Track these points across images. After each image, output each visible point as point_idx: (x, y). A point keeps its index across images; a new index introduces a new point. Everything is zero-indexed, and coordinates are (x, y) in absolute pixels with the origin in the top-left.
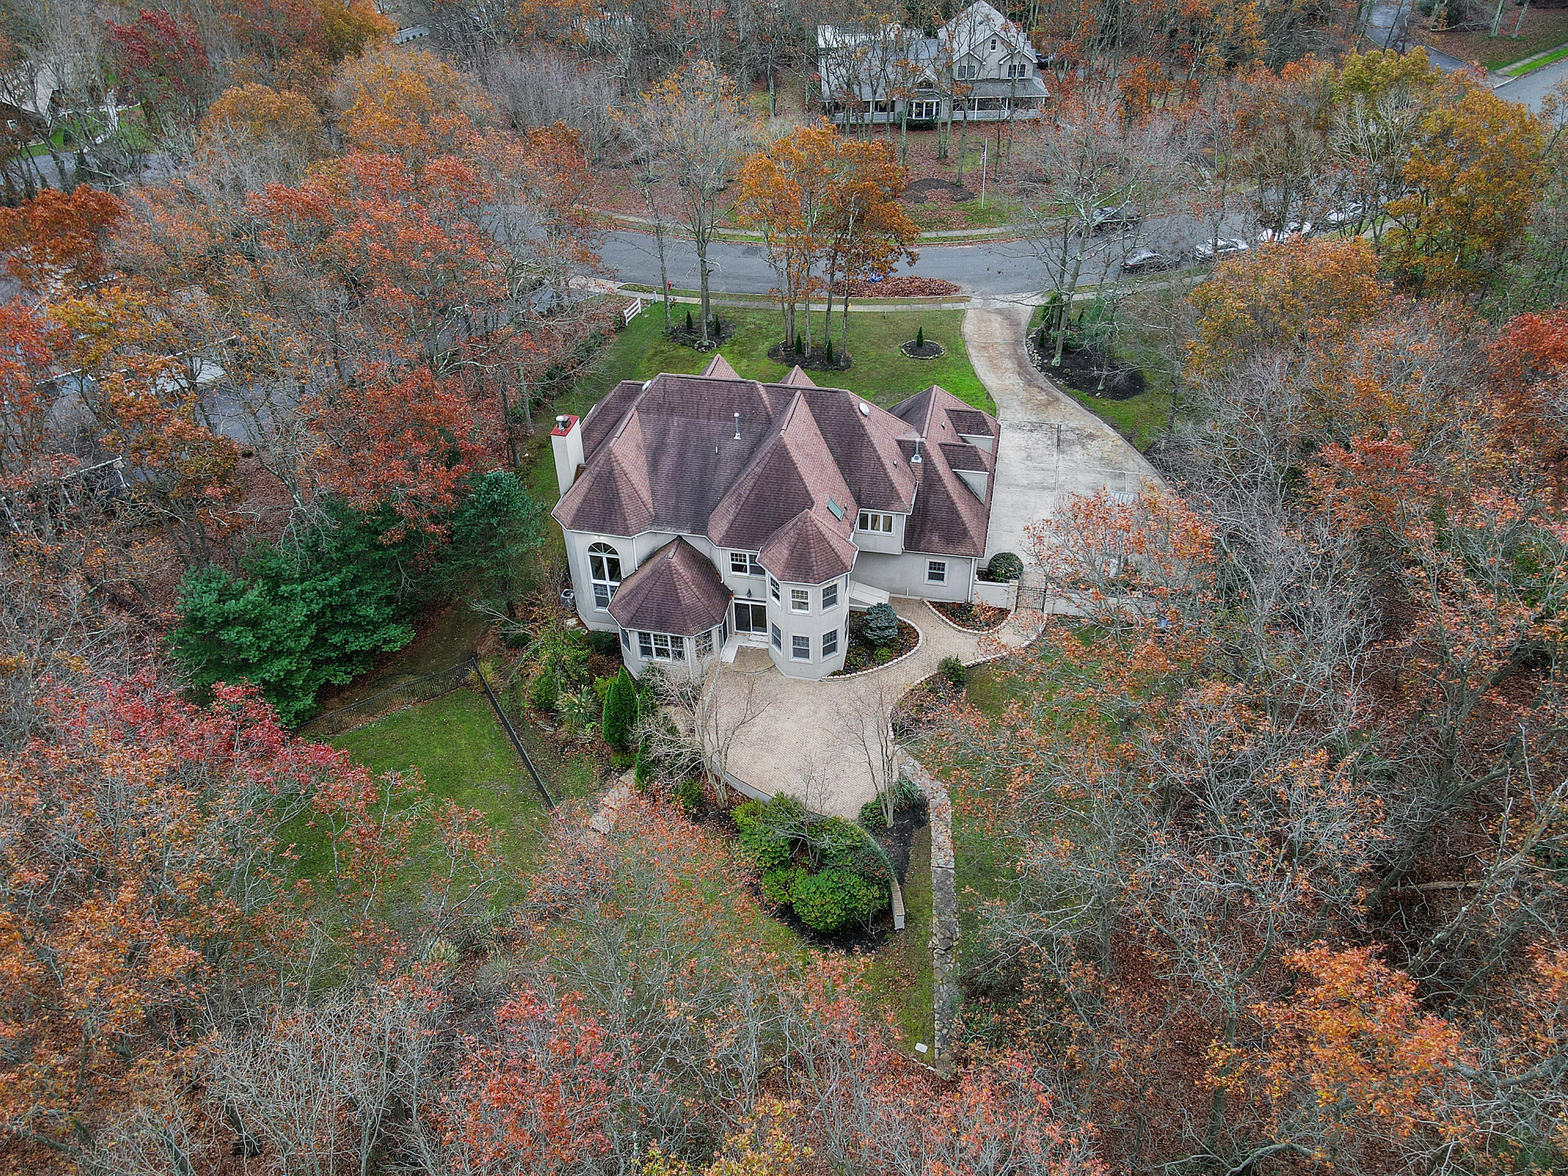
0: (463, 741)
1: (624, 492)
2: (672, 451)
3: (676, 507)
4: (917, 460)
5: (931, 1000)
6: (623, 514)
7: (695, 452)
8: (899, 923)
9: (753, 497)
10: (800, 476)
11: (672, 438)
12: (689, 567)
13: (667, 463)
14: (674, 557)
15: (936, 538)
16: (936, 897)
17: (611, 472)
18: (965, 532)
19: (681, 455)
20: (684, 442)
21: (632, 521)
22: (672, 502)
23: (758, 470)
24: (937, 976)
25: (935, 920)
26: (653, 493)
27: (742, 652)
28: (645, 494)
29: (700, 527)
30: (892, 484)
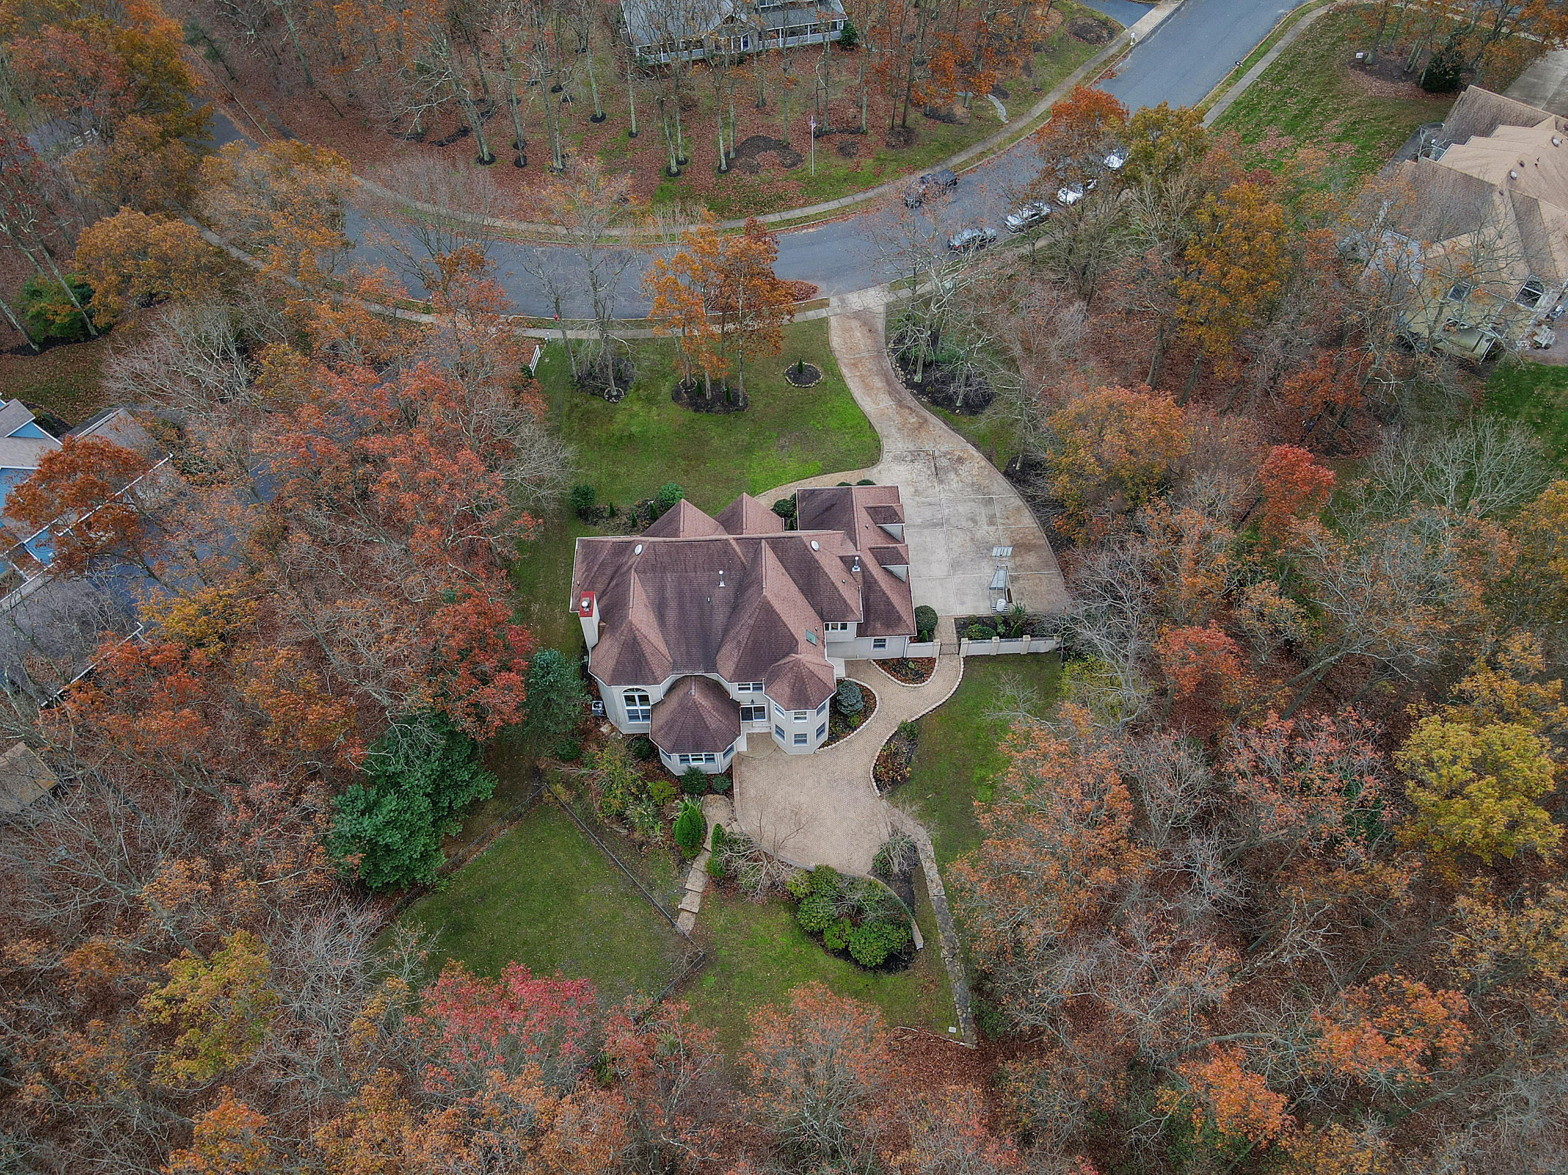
0: (561, 854)
1: (648, 651)
2: (673, 604)
3: (688, 653)
4: (856, 569)
5: (951, 995)
6: (650, 669)
7: (691, 602)
8: (919, 944)
9: (750, 642)
10: (784, 623)
11: (670, 593)
12: (707, 697)
13: (672, 615)
14: (696, 693)
15: (878, 625)
16: (938, 919)
17: (635, 639)
18: (899, 618)
19: (681, 607)
20: (680, 595)
21: (658, 673)
22: (683, 648)
23: (751, 622)
24: (951, 977)
25: (941, 937)
26: (667, 643)
27: (750, 737)
28: (662, 647)
29: (713, 668)
30: (845, 602)
